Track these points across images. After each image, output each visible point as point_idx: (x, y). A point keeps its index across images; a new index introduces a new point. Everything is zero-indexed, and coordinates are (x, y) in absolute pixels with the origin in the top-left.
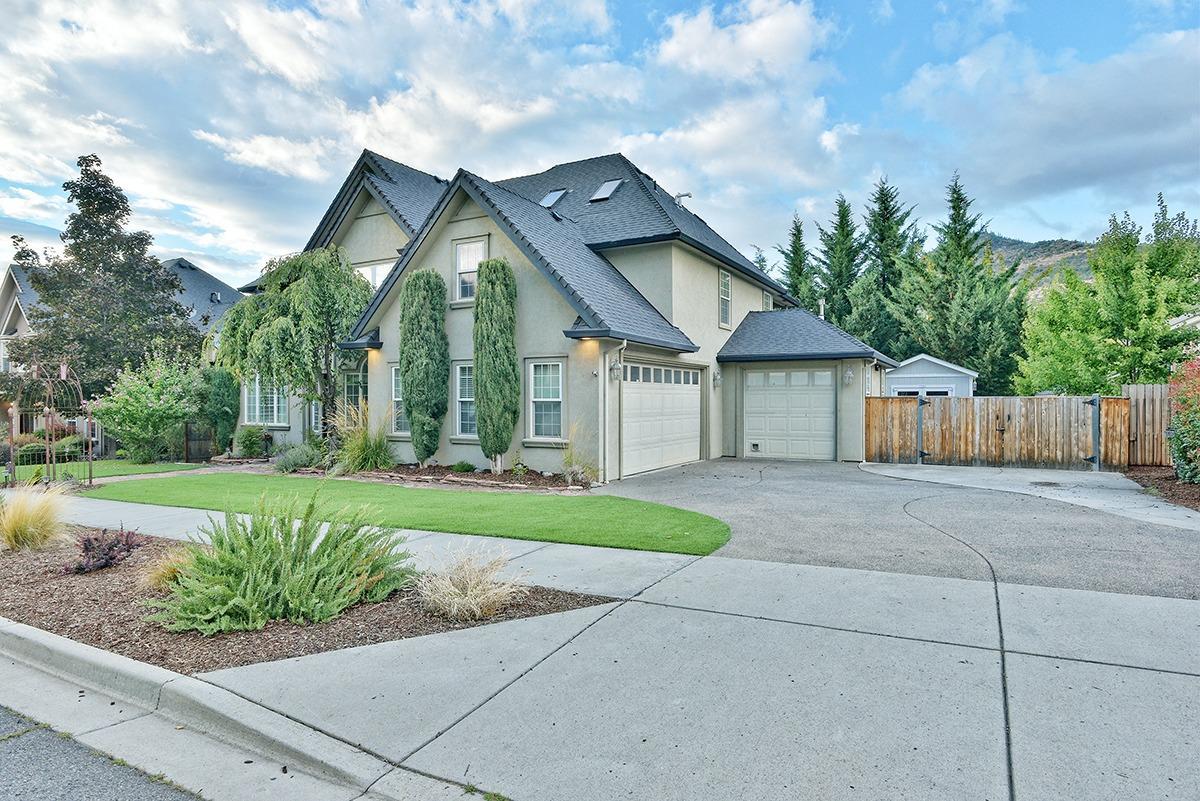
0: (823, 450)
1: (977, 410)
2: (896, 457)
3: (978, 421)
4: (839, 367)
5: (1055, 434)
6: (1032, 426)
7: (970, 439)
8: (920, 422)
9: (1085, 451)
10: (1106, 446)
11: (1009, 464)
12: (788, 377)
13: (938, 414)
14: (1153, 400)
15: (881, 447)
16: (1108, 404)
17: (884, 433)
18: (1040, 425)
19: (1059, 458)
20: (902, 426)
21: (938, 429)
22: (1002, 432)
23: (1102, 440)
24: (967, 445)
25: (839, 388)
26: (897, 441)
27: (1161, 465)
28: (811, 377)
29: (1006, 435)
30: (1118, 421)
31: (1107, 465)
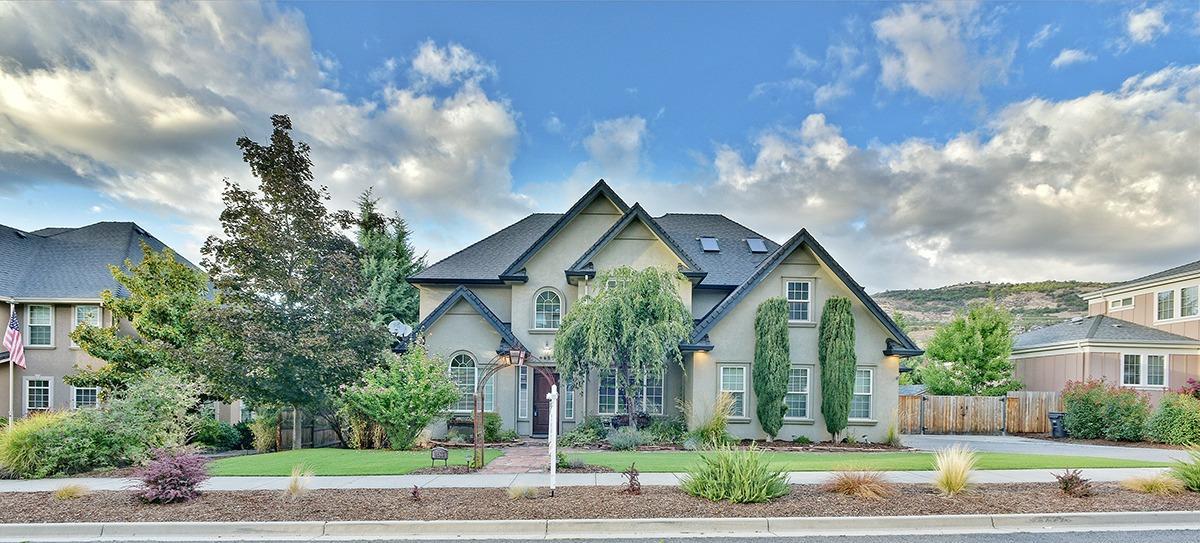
2: (910, 430)
3: (952, 409)
5: (987, 417)
6: (977, 412)
7: (948, 419)
8: (922, 411)
9: (1000, 425)
10: (1008, 423)
11: (966, 432)
13: (932, 405)
16: (1009, 401)
18: (980, 412)
19: (989, 429)
20: (913, 412)
21: (932, 414)
22: (964, 415)
23: (1006, 419)
24: (946, 422)
26: (910, 421)
27: (1024, 432)
29: (965, 417)
30: (1013, 410)
31: (1009, 433)
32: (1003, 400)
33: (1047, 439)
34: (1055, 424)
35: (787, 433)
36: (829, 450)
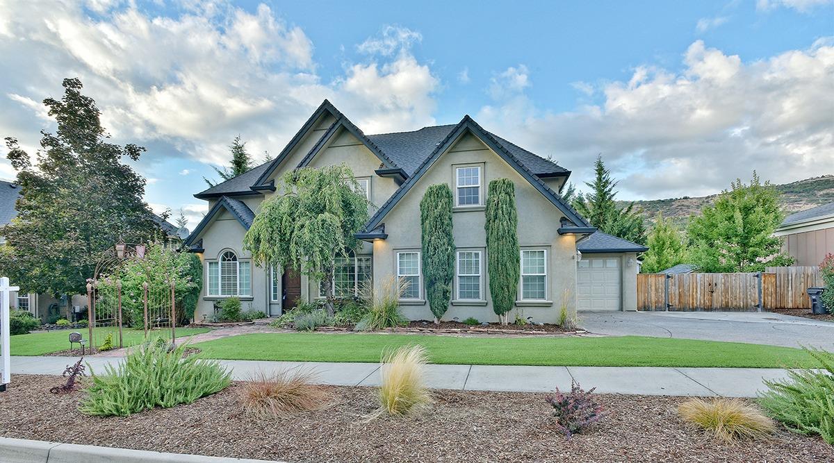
0: (613, 304)
1: (698, 281)
2: (654, 308)
3: (699, 286)
4: (624, 257)
5: (739, 293)
6: (728, 289)
7: (695, 296)
8: (666, 288)
9: (754, 301)
10: (764, 299)
11: (716, 309)
12: (591, 263)
13: (677, 283)
14: (780, 275)
15: (645, 302)
16: (765, 277)
17: (646, 294)
18: (732, 289)
19: (742, 306)
20: (656, 290)
21: (677, 292)
22: (712, 292)
23: (762, 296)
24: (693, 300)
25: (624, 268)
26: (653, 299)
27: (784, 308)
28: (605, 263)
29: (714, 294)
30: (770, 286)
31: (765, 309)
32: (757, 276)
33: (804, 315)
34: (814, 300)
35: (451, 314)
36: (487, 332)
